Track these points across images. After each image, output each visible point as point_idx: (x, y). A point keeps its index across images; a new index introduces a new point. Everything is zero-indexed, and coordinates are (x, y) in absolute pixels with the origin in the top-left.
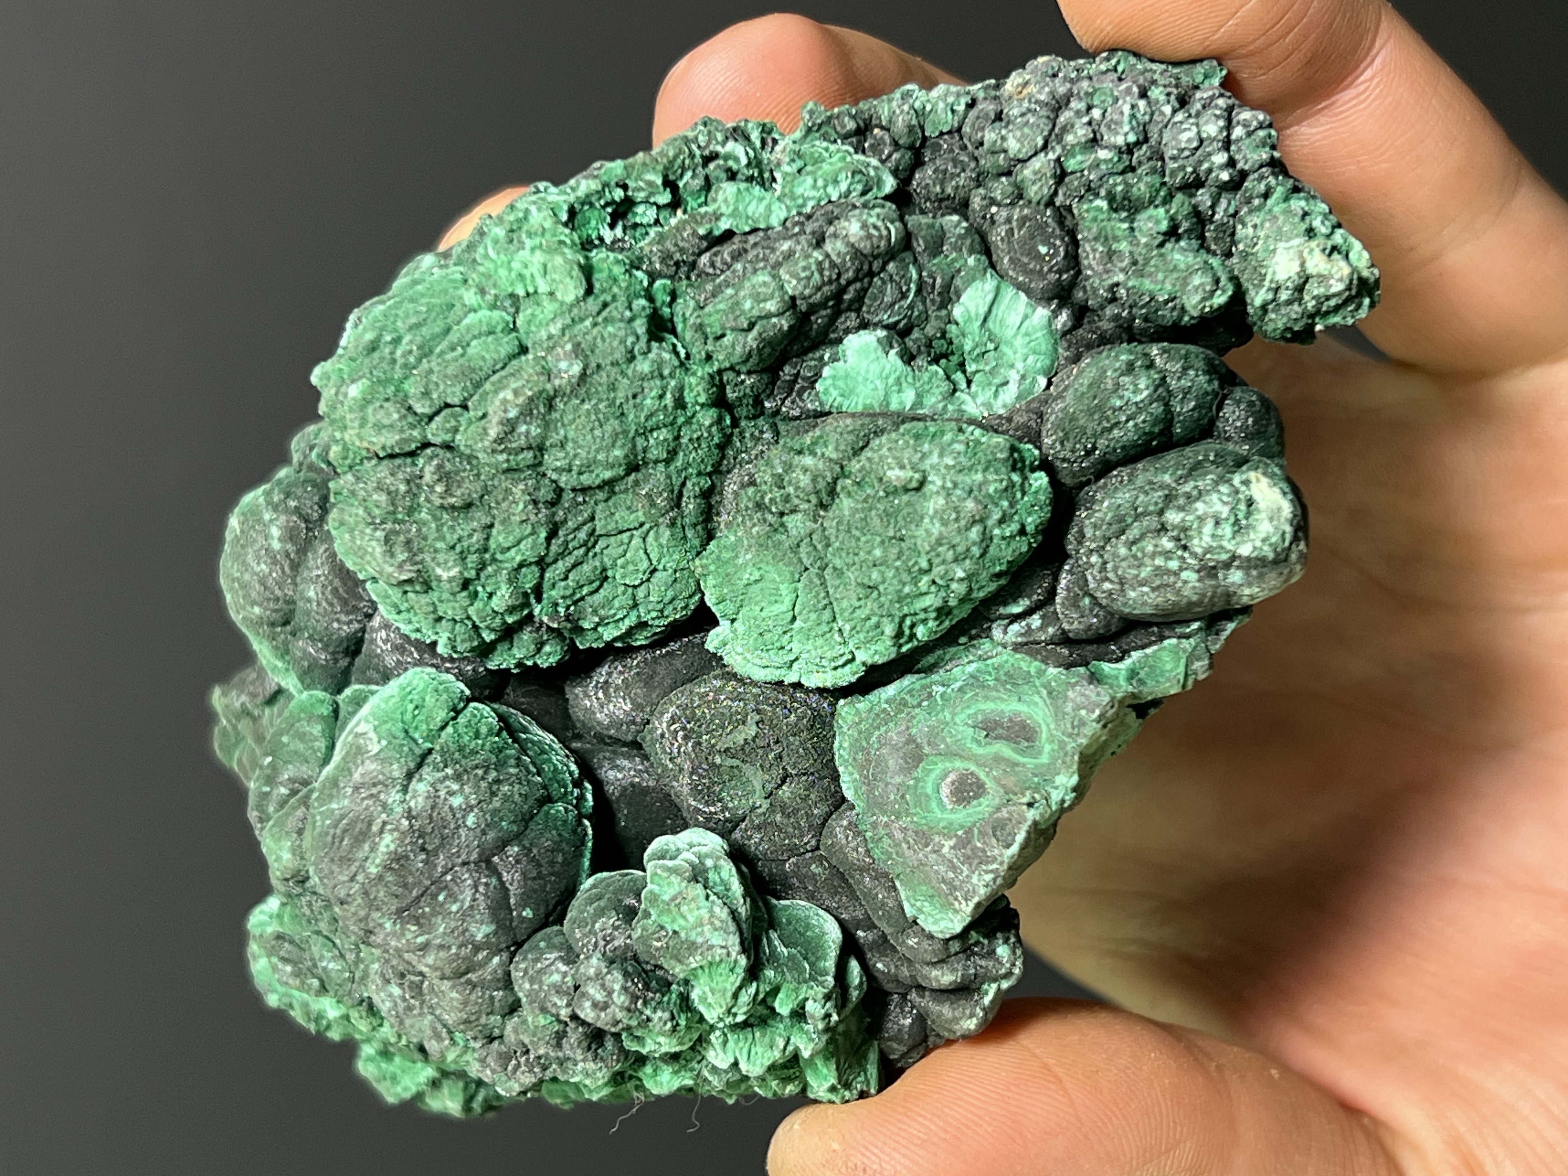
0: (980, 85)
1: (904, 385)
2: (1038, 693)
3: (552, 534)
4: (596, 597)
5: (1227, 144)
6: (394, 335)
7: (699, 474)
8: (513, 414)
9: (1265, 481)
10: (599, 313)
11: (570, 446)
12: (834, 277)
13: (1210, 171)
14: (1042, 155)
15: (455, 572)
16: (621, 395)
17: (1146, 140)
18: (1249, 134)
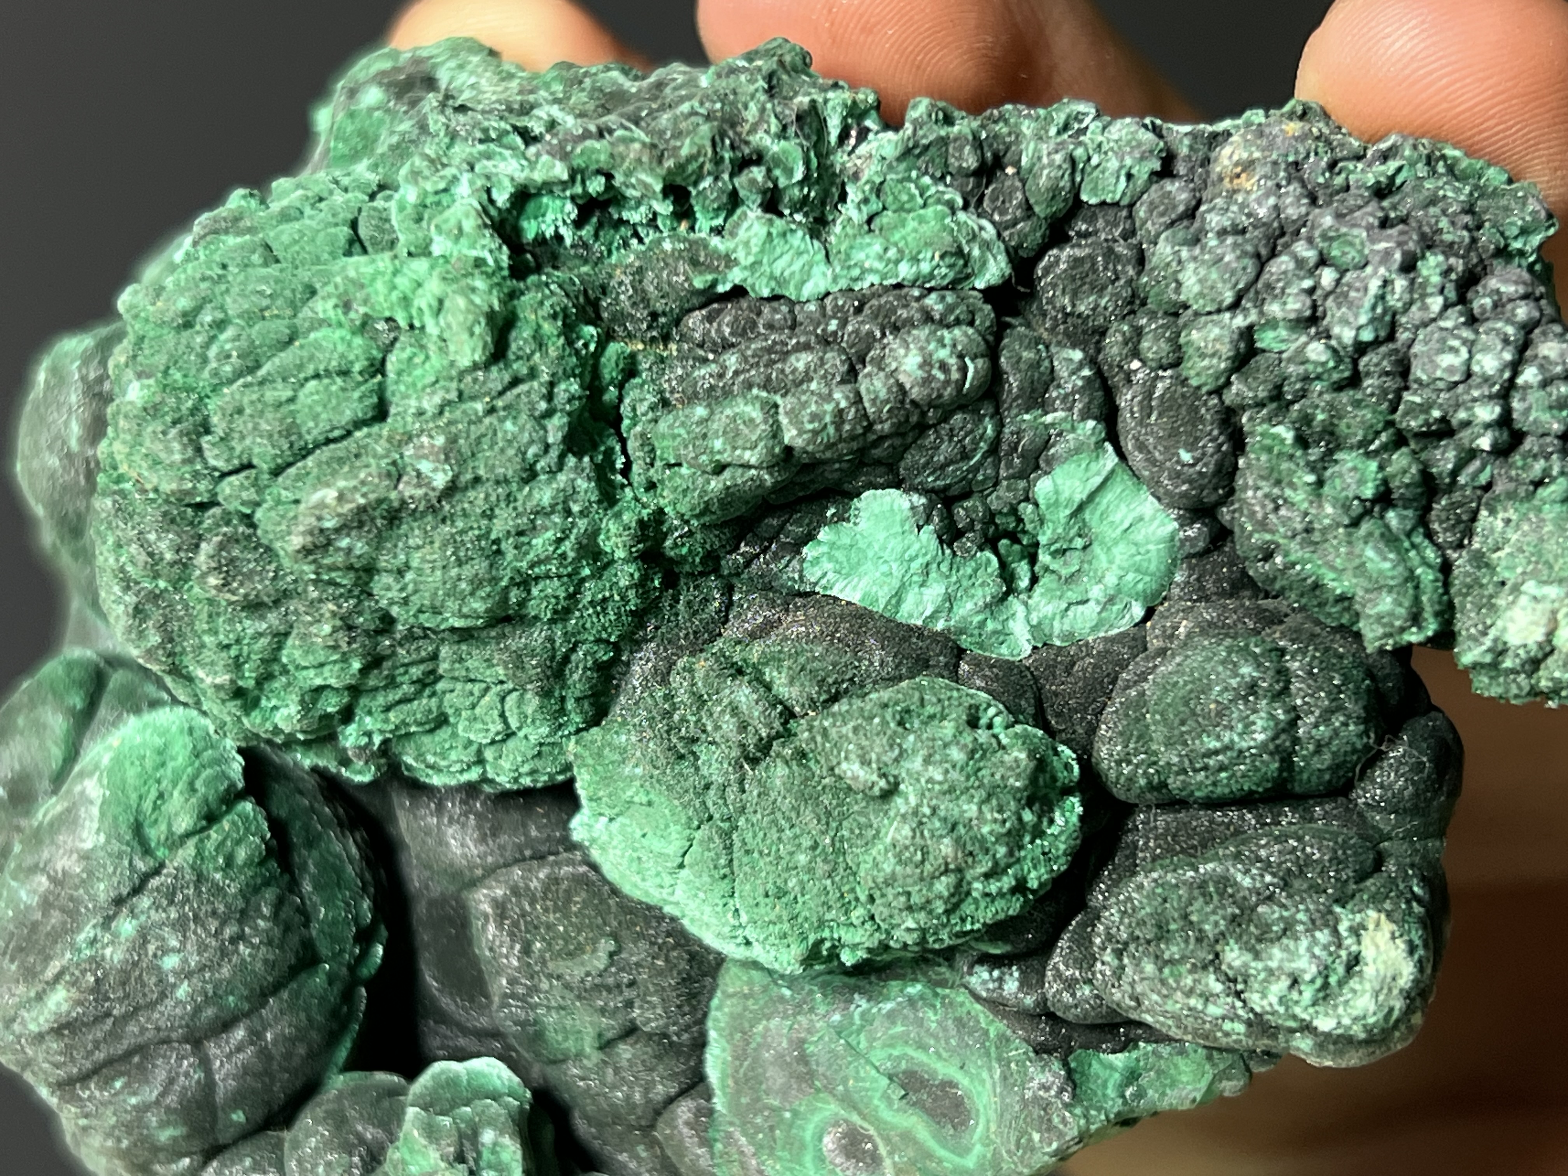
0: (1187, 128)
1: (933, 575)
2: (990, 1069)
3: (371, 666)
4: (427, 740)
5: (1506, 392)
6: (220, 316)
7: (598, 641)
8: (329, 524)
9: (1388, 927)
10: (501, 394)
11: (409, 576)
12: (860, 431)
13: (1467, 424)
14: (1227, 315)
15: (224, 677)
16: (498, 528)
17: (1391, 337)
18: (1545, 384)
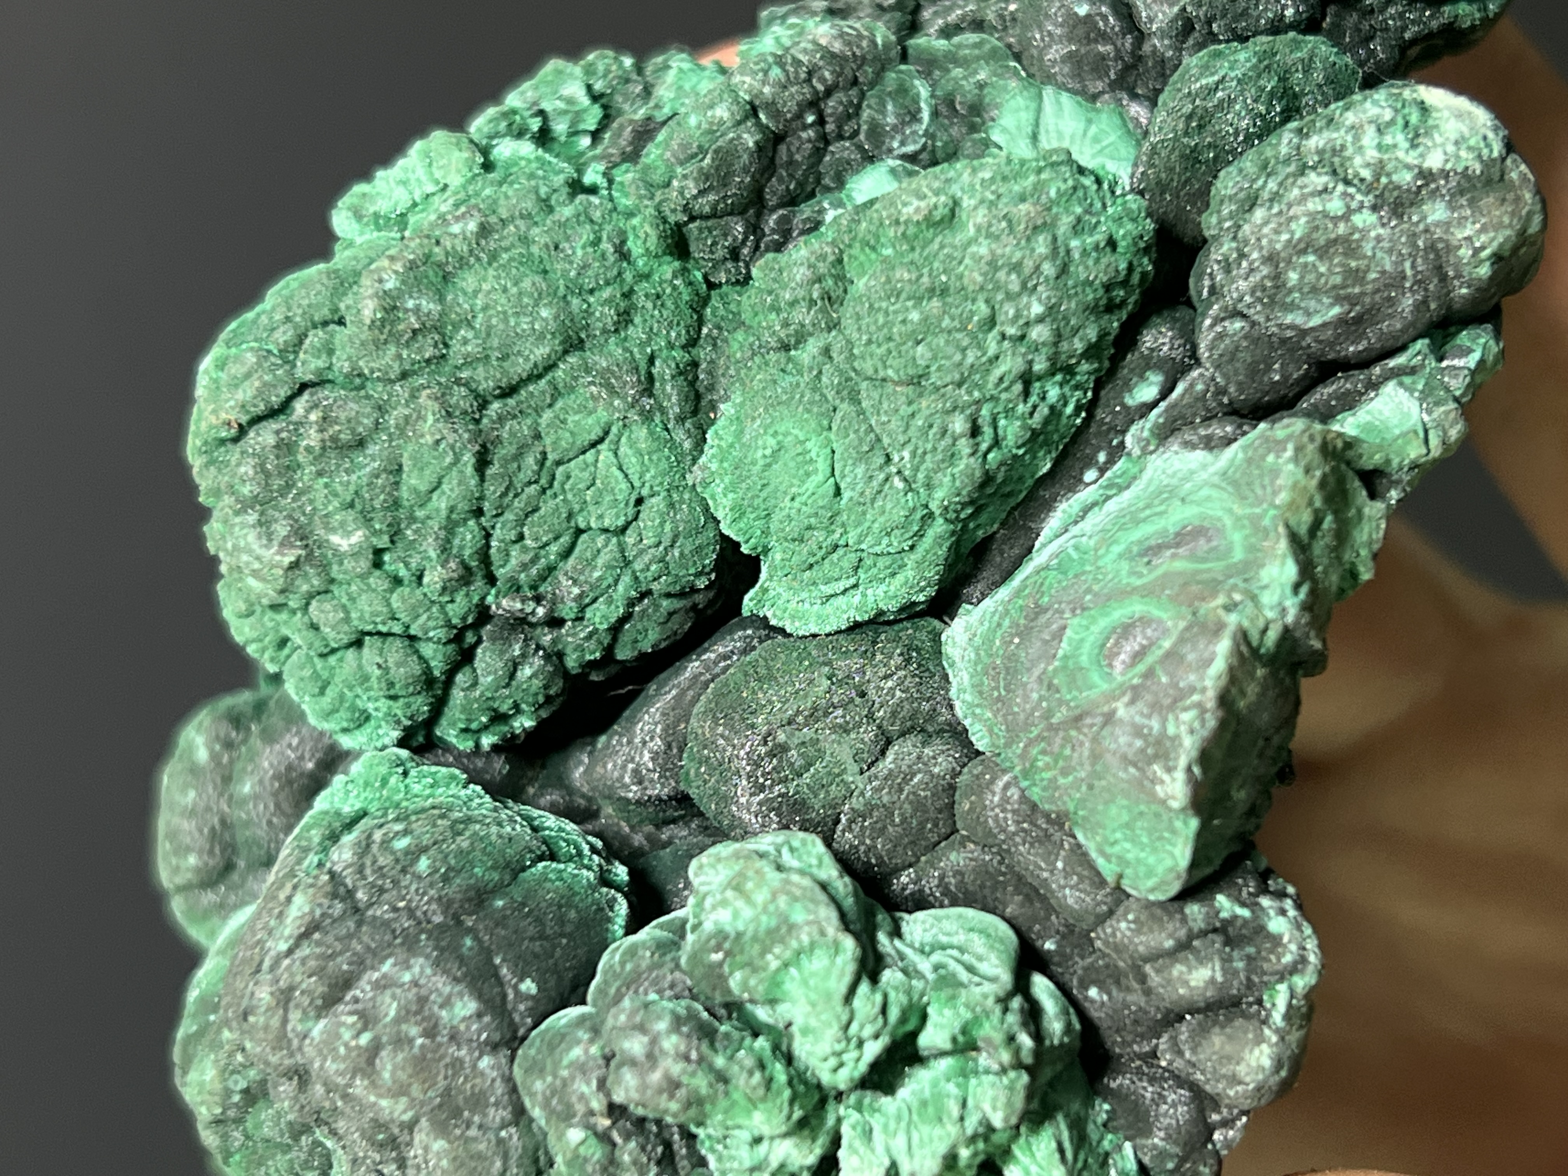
3: (482, 463)
4: (571, 561)
10: (502, 182)
15: (358, 537)
